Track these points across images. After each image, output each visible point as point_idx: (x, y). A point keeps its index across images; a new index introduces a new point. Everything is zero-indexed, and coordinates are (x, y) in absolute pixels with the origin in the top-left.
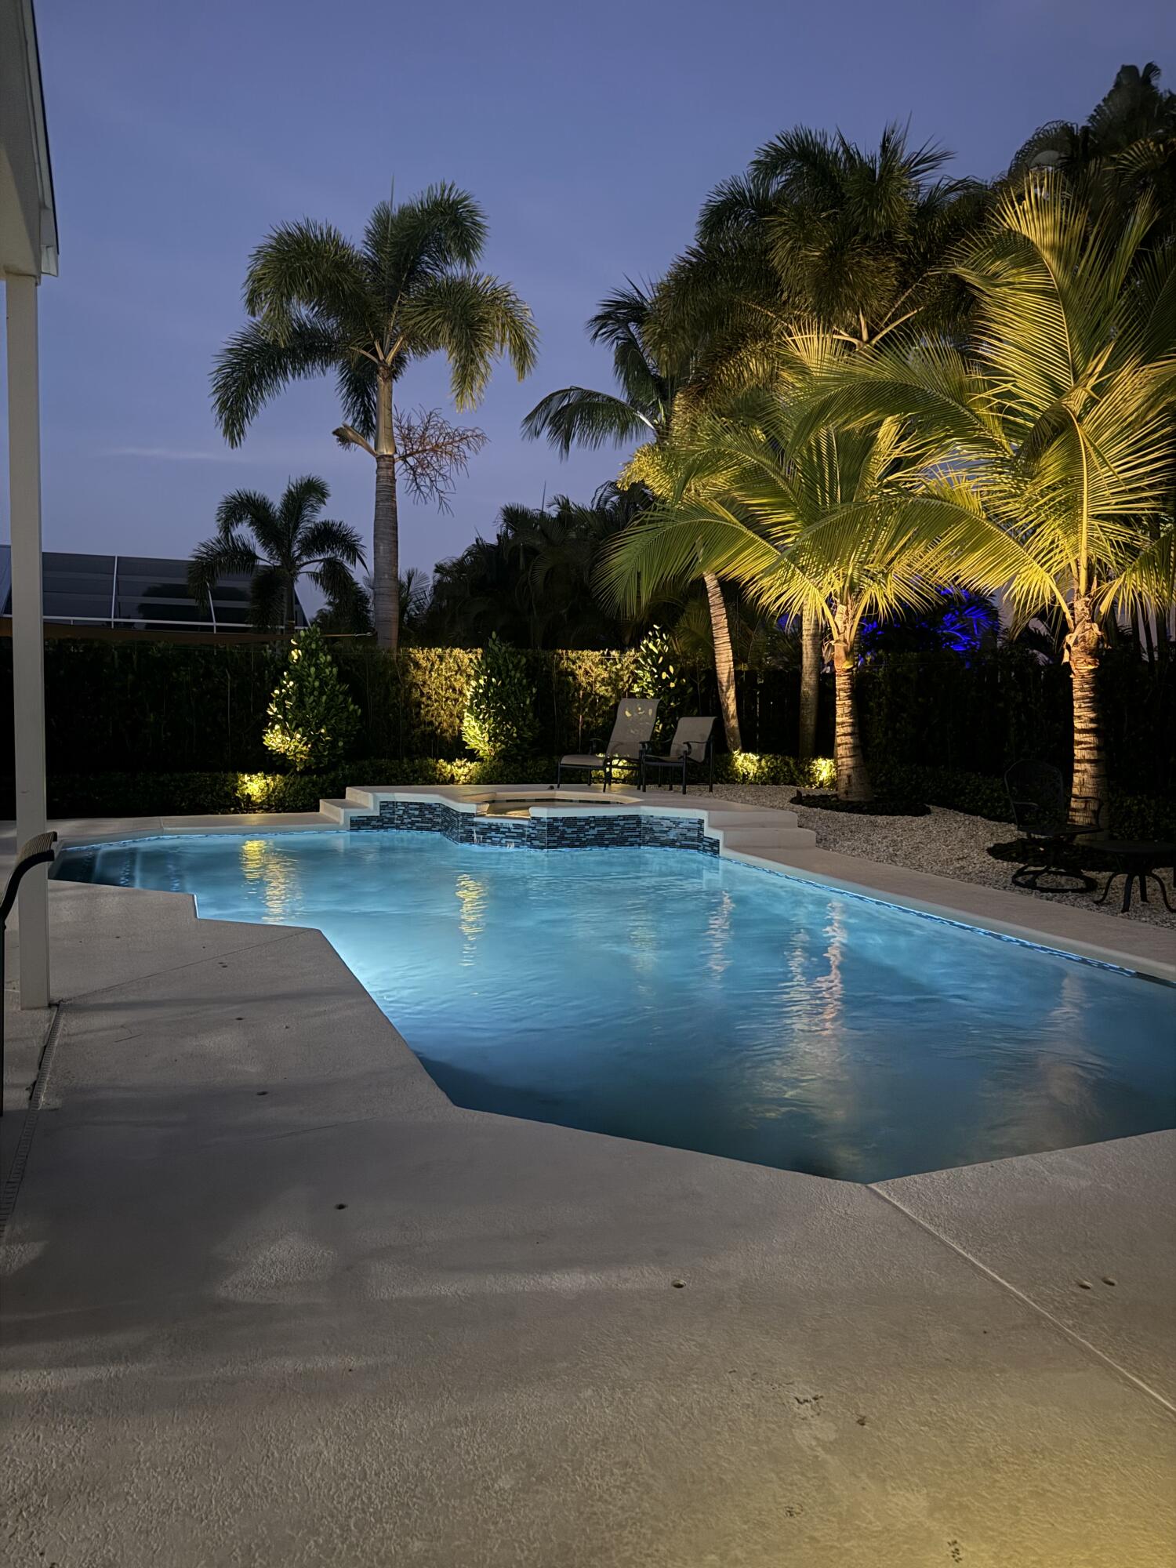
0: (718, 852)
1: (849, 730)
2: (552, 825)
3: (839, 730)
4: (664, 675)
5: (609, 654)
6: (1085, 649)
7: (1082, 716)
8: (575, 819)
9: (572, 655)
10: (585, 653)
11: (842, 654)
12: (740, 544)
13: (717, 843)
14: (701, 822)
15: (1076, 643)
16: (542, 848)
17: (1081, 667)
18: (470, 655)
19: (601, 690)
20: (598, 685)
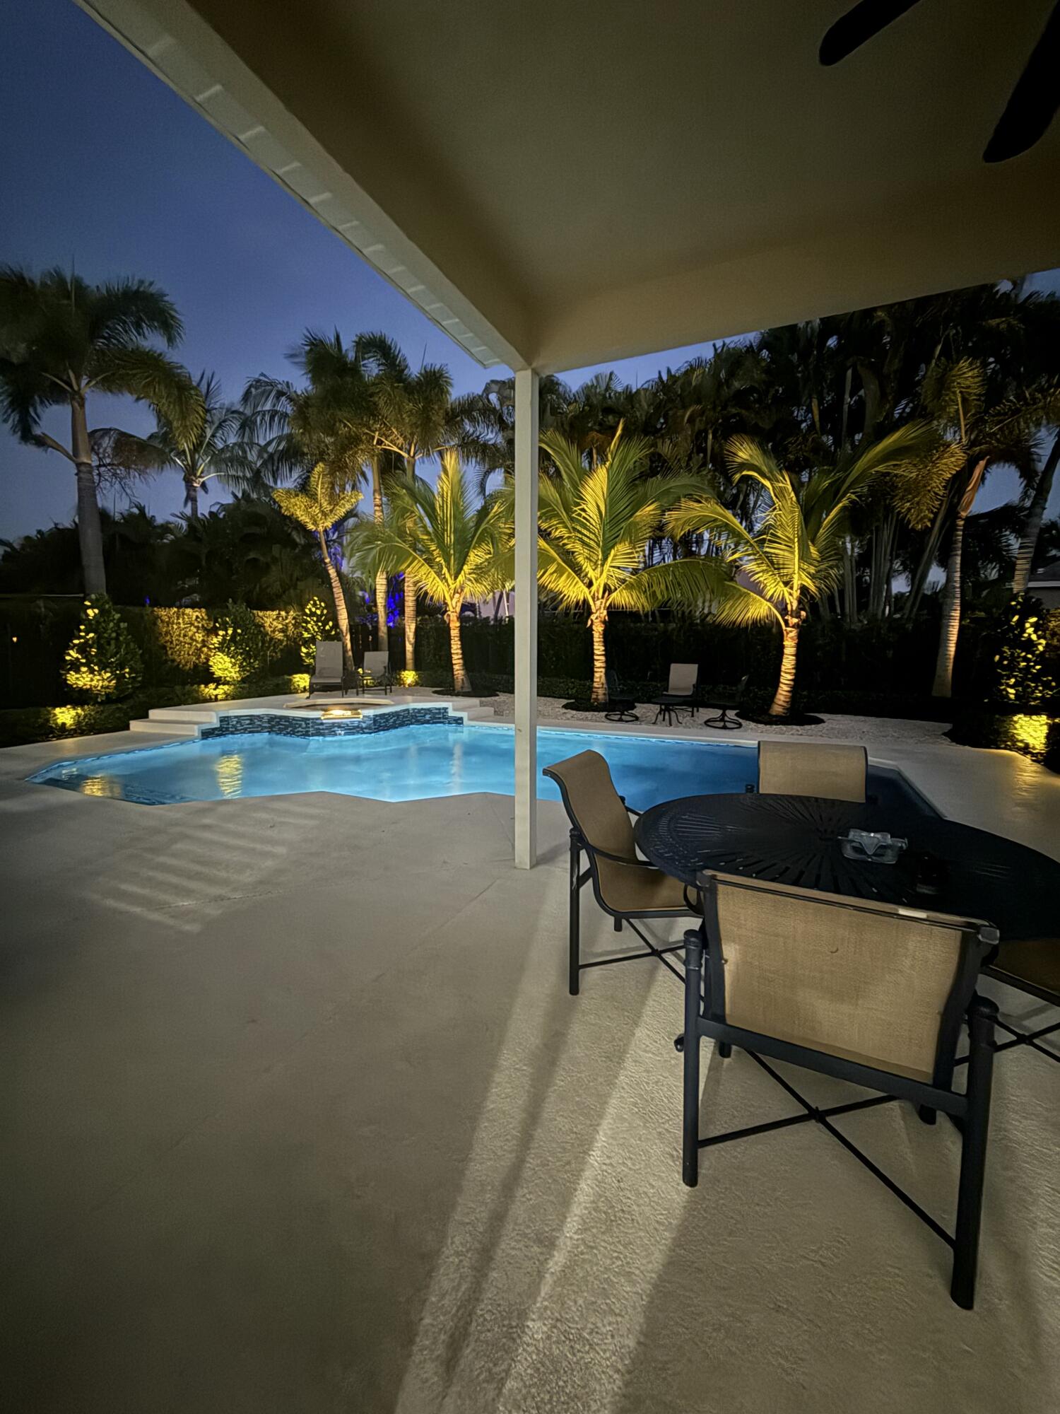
0: (462, 723)
1: (460, 656)
2: (376, 719)
3: (455, 657)
4: (327, 627)
5: (279, 614)
6: (601, 621)
7: (599, 648)
8: (384, 714)
9: (261, 614)
10: (268, 613)
11: (455, 619)
12: (411, 559)
13: (461, 719)
14: (445, 709)
15: (597, 618)
16: (370, 733)
17: (598, 630)
18: (197, 613)
19: (279, 636)
20: (277, 633)
